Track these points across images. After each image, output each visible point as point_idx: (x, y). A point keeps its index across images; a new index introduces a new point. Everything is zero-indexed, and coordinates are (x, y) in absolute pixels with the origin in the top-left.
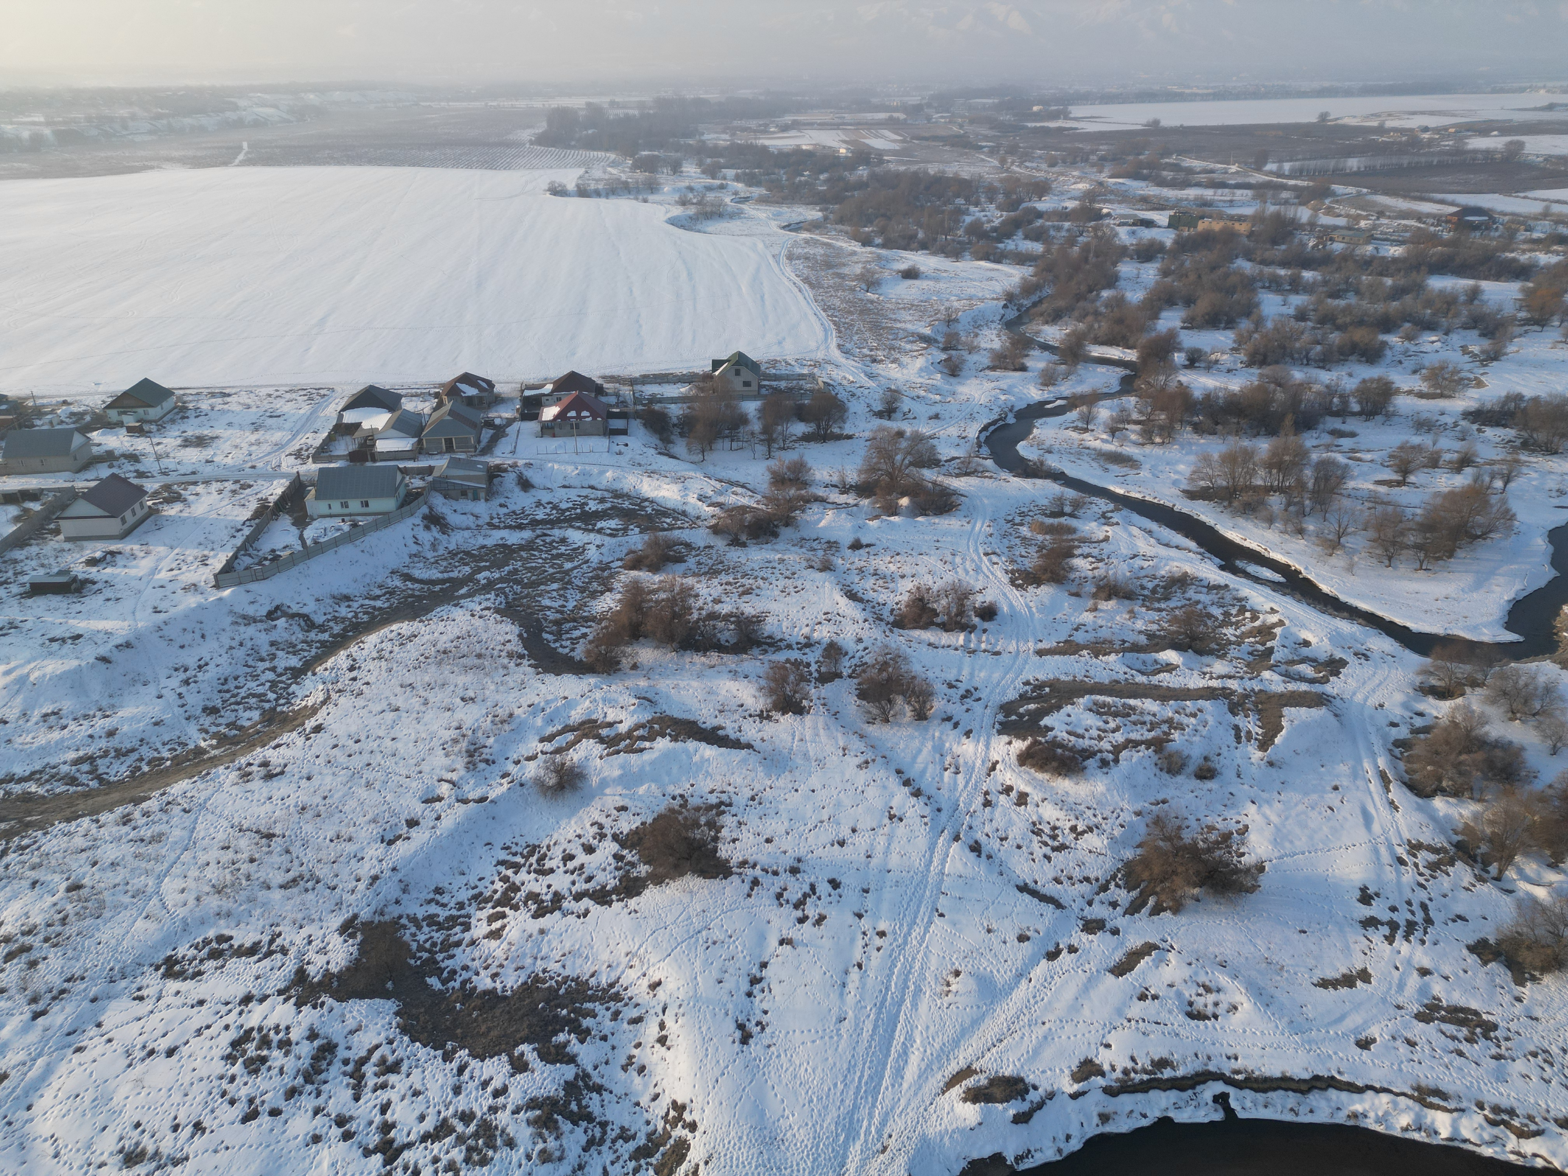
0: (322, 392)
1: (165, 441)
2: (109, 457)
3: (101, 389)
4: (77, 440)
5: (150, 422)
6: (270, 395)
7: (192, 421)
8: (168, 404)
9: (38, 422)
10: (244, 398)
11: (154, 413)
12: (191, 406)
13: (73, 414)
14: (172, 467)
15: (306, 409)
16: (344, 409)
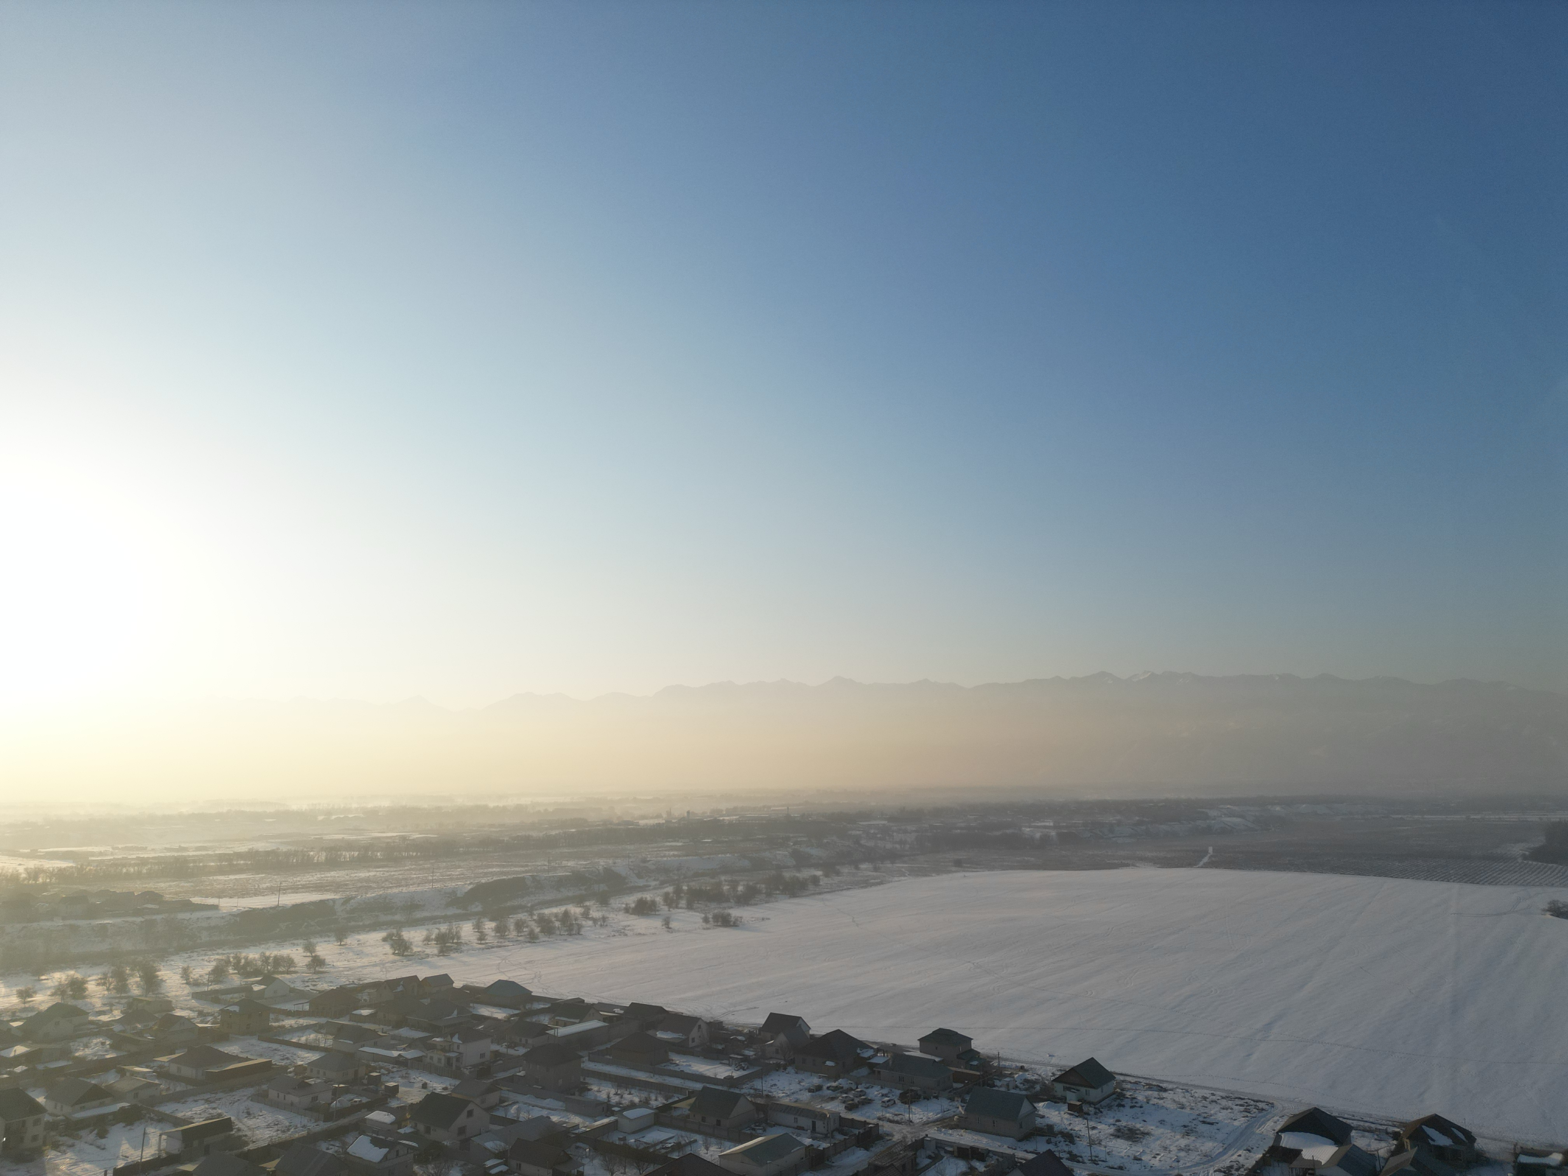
0: (1261, 1105)
1: (1100, 1126)
2: (1049, 1132)
3: (1054, 1061)
4: (1026, 1107)
5: (1090, 1103)
6: (1205, 1098)
7: (1127, 1110)
8: (1108, 1088)
9: (997, 1083)
10: (1179, 1097)
11: (1095, 1094)
12: (1128, 1094)
13: (1027, 1081)
14: (1102, 1156)
15: (1240, 1122)
16: (1283, 1130)
